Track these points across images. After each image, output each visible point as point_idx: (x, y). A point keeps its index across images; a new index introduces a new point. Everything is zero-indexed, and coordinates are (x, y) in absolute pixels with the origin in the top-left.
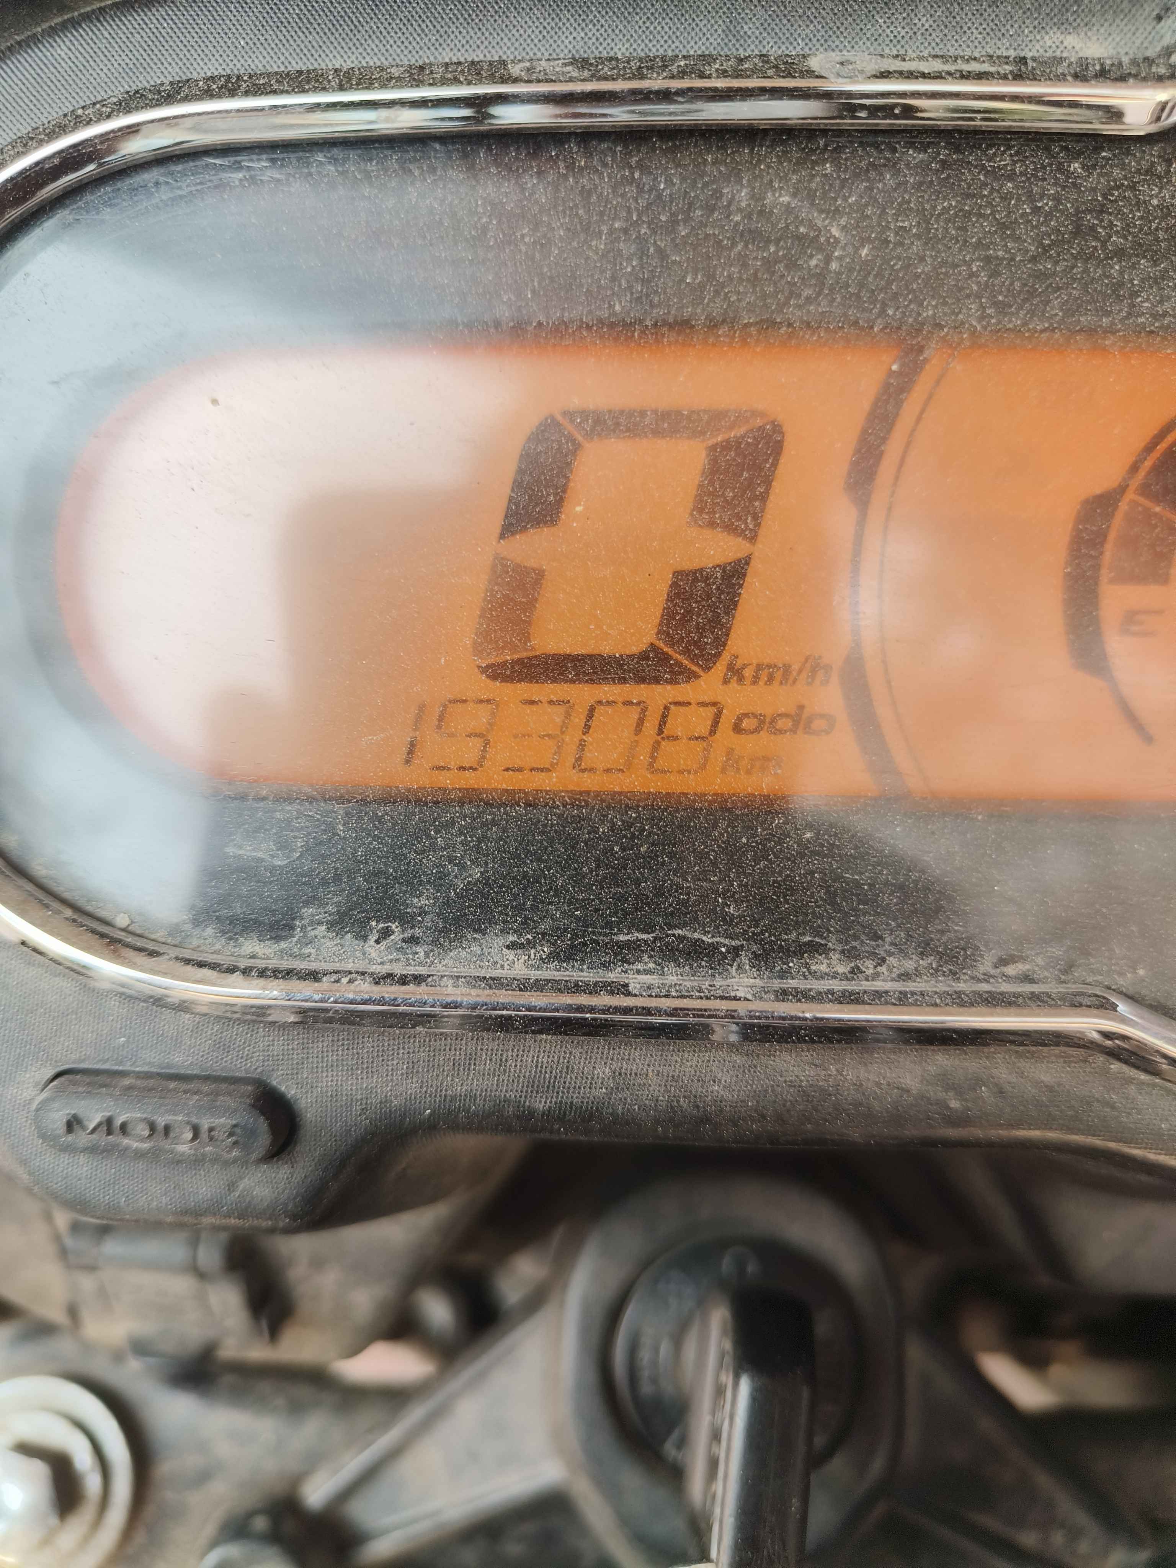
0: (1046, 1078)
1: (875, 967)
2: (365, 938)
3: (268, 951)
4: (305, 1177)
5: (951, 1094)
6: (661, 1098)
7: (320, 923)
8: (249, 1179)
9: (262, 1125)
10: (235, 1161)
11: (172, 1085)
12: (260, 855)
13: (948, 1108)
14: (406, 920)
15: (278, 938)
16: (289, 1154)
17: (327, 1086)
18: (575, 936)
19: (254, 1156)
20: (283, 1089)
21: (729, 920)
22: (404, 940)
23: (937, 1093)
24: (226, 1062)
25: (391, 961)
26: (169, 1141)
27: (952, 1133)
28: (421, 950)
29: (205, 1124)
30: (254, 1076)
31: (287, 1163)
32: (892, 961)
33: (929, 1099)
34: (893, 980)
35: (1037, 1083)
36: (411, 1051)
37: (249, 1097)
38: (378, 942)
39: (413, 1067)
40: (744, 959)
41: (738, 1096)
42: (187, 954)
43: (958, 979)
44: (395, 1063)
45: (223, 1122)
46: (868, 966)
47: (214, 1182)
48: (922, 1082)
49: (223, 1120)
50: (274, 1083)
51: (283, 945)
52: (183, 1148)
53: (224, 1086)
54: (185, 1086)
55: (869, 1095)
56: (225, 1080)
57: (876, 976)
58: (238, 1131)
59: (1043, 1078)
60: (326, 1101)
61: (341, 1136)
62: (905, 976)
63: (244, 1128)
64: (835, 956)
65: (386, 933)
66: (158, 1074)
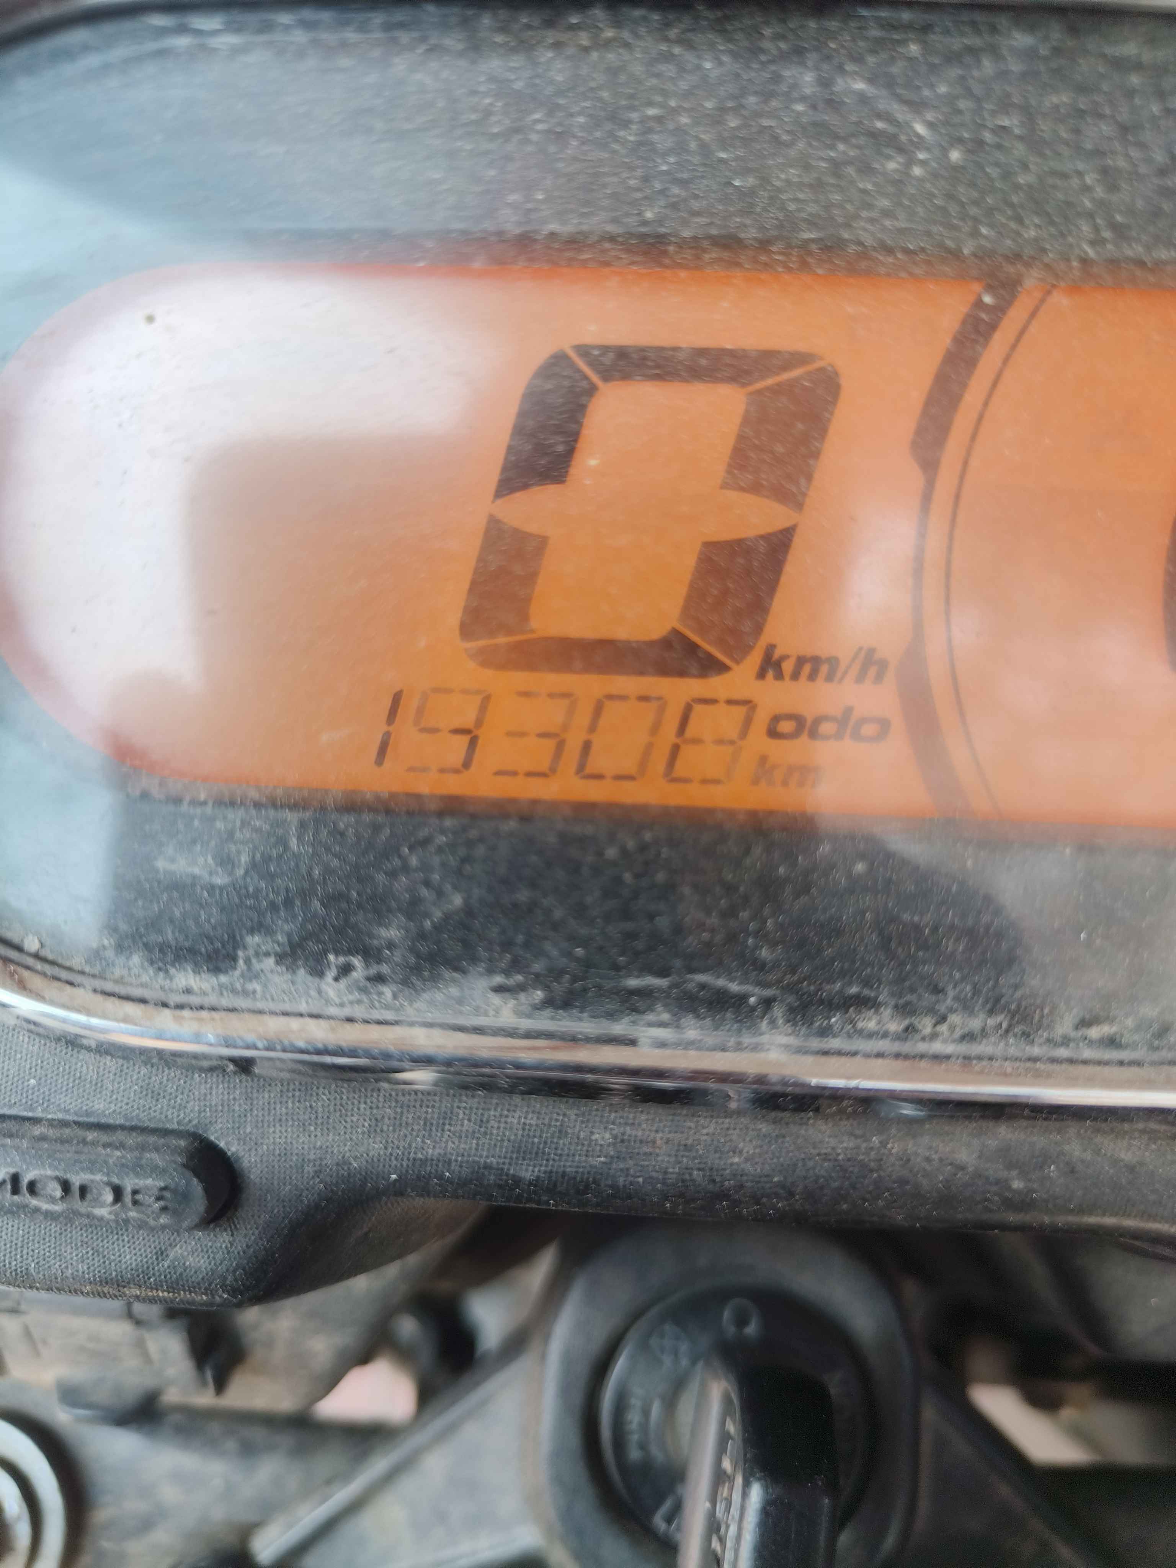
0: (1127, 1156)
1: (935, 1025)
2: (320, 974)
3: (206, 986)
4: (247, 1246)
5: (1014, 1173)
6: (671, 1170)
7: (267, 954)
8: (181, 1247)
9: (197, 1188)
10: (163, 1227)
11: (91, 1136)
12: (196, 871)
13: (1009, 1188)
14: (370, 954)
15: (216, 970)
16: (228, 1220)
17: (274, 1143)
18: (575, 979)
19: (185, 1224)
20: (222, 1144)
21: (761, 966)
22: (369, 979)
23: (995, 1170)
24: (155, 1111)
25: (351, 1003)
26: (85, 1203)
27: (1012, 1218)
28: (387, 991)
29: (129, 1184)
30: (188, 1128)
31: (225, 1230)
32: (955, 1018)
33: (987, 1178)
34: (954, 1041)
35: (1115, 1162)
36: (374, 1106)
37: (180, 1154)
38: (336, 979)
39: (377, 1125)
40: (778, 1011)
41: (761, 1170)
42: (109, 986)
43: (1032, 1042)
44: (355, 1119)
45: (151, 1183)
46: (926, 1025)
47: (140, 1250)
48: (980, 1157)
49: (149, 1181)
50: (212, 1138)
51: (223, 979)
52: (103, 1212)
53: (152, 1139)
54: (105, 1138)
55: (918, 1172)
56: (155, 1131)
57: (934, 1036)
58: (167, 1194)
59: (1123, 1156)
60: (273, 1161)
61: (290, 1201)
62: (969, 1037)
63: (175, 1192)
64: (887, 1012)
65: (345, 970)
66: (75, 1123)
